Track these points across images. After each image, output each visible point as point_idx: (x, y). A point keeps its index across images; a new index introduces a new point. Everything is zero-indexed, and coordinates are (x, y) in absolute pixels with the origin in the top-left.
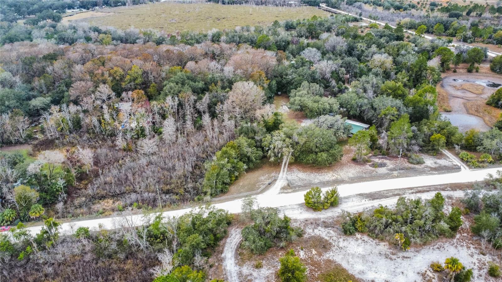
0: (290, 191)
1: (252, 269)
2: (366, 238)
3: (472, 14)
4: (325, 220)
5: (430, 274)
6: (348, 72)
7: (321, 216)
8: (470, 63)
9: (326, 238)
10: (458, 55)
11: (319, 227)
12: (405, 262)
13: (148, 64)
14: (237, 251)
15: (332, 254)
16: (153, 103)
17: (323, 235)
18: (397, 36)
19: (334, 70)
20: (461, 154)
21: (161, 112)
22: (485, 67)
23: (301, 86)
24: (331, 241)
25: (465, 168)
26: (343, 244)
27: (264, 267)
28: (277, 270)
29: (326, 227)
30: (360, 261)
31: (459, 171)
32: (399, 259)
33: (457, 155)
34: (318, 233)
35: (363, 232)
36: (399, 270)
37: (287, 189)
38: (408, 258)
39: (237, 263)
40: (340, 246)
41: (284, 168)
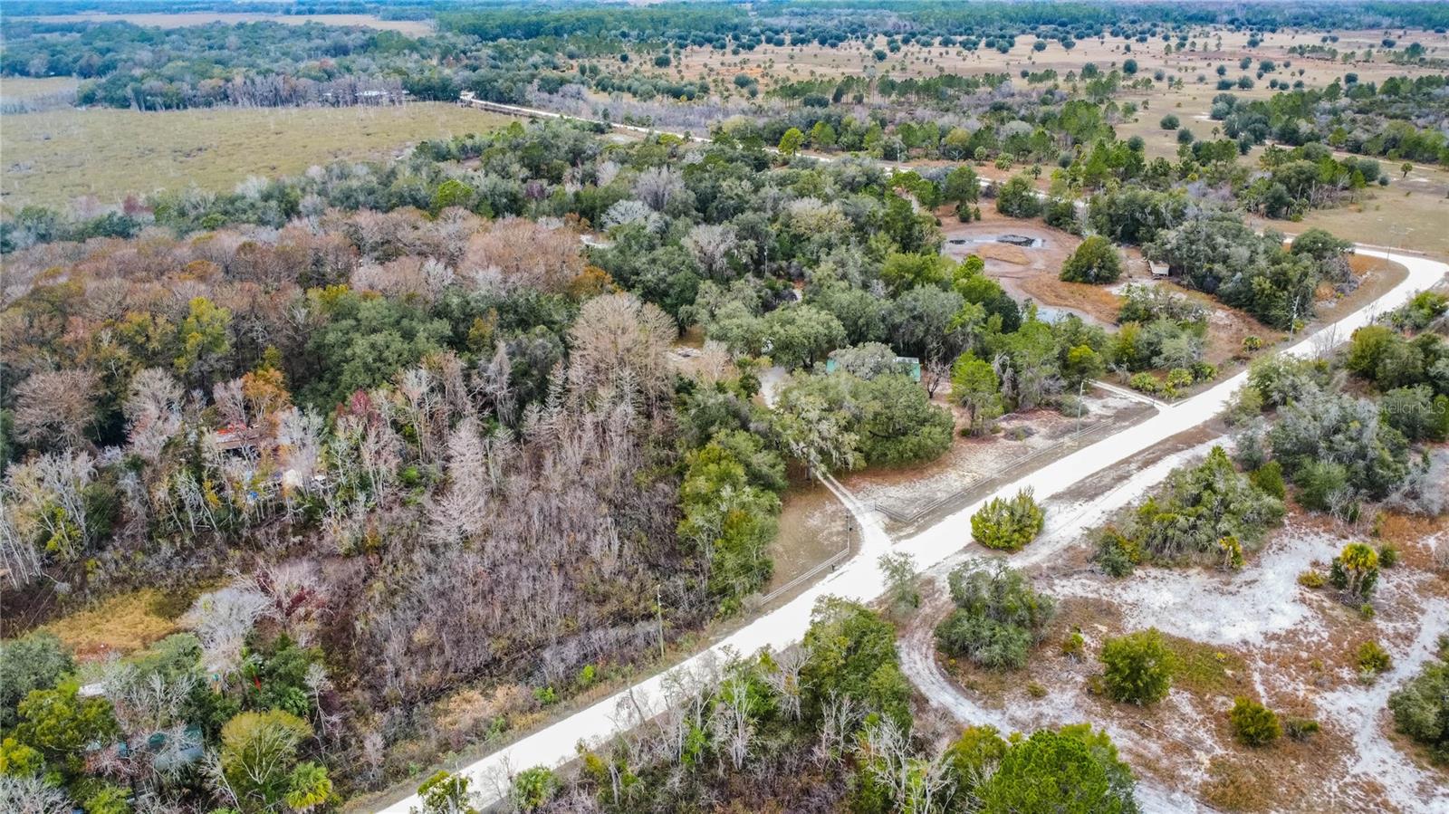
0: (910, 530)
1: (1031, 703)
2: (1154, 572)
3: (844, 99)
4: (1049, 564)
5: (1312, 596)
6: (761, 250)
7: (1034, 559)
8: (958, 203)
9: (1090, 595)
10: (936, 188)
11: (1057, 581)
12: (1258, 591)
13: (227, 292)
14: (953, 683)
15: (1133, 622)
16: (380, 395)
17: (1079, 592)
18: (756, 159)
19: (730, 249)
20: (1136, 378)
21: (401, 420)
22: (986, 207)
23: (701, 291)
24: (1104, 598)
25: (1159, 405)
26: (1130, 596)
27: (1050, 690)
28: (1080, 686)
29: (1066, 576)
30: (1190, 616)
31: (1157, 412)
32: (1244, 590)
33: (1123, 384)
34: (1067, 591)
35: (1139, 563)
36: (1263, 608)
37: (900, 529)
38: (1254, 581)
39: (985, 706)
40: (1130, 601)
41: (837, 488)
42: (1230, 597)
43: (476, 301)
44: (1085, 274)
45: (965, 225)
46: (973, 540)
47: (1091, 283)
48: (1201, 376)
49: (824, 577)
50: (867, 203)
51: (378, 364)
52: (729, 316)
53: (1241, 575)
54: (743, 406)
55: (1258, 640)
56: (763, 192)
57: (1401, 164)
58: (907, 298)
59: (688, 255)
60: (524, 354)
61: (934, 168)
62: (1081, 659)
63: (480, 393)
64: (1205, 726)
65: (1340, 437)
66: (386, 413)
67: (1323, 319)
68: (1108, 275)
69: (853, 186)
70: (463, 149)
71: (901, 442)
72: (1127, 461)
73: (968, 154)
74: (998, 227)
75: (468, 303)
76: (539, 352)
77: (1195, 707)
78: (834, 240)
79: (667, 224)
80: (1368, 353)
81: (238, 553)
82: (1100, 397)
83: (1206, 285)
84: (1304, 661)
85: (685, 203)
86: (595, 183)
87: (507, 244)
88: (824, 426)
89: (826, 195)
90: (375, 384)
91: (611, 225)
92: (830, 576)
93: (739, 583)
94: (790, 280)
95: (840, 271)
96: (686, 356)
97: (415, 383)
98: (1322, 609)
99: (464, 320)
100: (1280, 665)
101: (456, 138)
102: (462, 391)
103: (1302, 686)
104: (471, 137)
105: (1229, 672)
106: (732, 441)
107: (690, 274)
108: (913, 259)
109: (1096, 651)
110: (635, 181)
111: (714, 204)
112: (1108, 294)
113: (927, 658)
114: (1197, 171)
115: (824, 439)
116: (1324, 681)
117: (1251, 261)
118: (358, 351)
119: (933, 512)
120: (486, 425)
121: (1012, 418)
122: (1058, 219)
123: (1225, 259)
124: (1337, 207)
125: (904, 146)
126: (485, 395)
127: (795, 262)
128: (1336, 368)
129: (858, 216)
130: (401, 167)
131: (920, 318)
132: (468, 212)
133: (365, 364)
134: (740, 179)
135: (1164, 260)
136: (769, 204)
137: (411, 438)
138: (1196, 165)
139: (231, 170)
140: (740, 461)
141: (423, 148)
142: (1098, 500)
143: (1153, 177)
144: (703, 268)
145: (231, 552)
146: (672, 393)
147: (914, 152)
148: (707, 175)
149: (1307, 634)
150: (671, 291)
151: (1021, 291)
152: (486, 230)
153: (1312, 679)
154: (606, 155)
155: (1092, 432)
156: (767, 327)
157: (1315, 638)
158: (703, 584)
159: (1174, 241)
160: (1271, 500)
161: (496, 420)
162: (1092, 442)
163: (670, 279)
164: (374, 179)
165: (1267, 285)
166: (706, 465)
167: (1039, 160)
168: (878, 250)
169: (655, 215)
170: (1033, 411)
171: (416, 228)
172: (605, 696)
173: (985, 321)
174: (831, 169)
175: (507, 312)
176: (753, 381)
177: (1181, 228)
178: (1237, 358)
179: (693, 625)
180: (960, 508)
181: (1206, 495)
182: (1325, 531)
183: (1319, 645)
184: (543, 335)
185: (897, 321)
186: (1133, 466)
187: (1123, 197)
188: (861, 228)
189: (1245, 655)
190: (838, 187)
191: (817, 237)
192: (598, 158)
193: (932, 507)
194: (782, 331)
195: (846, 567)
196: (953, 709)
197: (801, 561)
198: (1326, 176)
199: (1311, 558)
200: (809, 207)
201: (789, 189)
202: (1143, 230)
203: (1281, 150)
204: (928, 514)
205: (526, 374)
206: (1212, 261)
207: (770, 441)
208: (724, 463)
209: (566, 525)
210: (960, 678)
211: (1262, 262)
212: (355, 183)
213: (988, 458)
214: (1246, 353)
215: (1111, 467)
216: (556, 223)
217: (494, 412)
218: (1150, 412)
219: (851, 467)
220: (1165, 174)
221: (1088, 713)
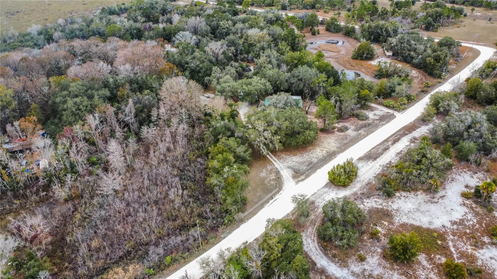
0: (303, 177)
1: (360, 264)
2: (404, 194)
4: (361, 192)
5: (467, 202)
6: (237, 51)
7: (355, 190)
8: (311, 27)
9: (379, 207)
10: (303, 22)
11: (365, 200)
12: (446, 201)
13: (13, 81)
14: (326, 254)
15: (398, 219)
16: (77, 128)
17: (375, 206)
18: (233, 11)
19: (224, 51)
20: (386, 101)
21: (87, 137)
22: (321, 29)
23: (213, 71)
24: (385, 208)
25: (396, 113)
26: (395, 206)
27: (367, 257)
28: (379, 254)
29: (368, 197)
30: (420, 214)
31: (395, 117)
32: (440, 200)
33: (380, 104)
34: (369, 205)
35: (397, 190)
36: (448, 209)
37: (299, 177)
38: (444, 196)
39: (340, 266)
40: (395, 209)
41: (272, 158)
42: (435, 204)
43: (120, 80)
44: (361, 57)
45: (314, 36)
46: (329, 181)
47: (363, 60)
48: (411, 100)
49: (268, 202)
50: (277, 29)
51: (78, 112)
52: (225, 82)
53: (438, 194)
54: (232, 125)
55: (448, 225)
56: (237, 26)
57: (471, 8)
58: (295, 71)
59: (208, 55)
60: (140, 103)
61: (301, 13)
62: (379, 240)
63: (123, 121)
64: (433, 271)
65: (472, 130)
66: (81, 135)
67: (452, 73)
68: (370, 56)
69: (271, 22)
70: (121, 9)
71: (297, 138)
72: (386, 141)
73: (313, 7)
74: (326, 36)
75: (117, 81)
76: (147, 102)
77: (428, 261)
78: (265, 46)
79: (199, 40)
80: (473, 88)
81: (18, 202)
82: (373, 111)
83: (407, 60)
84: (468, 234)
85: (206, 31)
86: (171, 23)
87: (133, 54)
88: (266, 134)
89: (261, 27)
90: (76, 121)
91: (177, 42)
92: (271, 202)
93: (233, 208)
94: (248, 62)
95: (268, 60)
96: (208, 97)
97: (92, 121)
98: (472, 208)
99: (116, 88)
100: (459, 237)
101: (118, 5)
102: (114, 122)
103: (469, 247)
104: (124, 4)
105: (439, 242)
106: (227, 142)
107: (209, 63)
108: (297, 54)
109: (385, 235)
110: (186, 22)
111: (218, 31)
112: (370, 64)
113: (314, 241)
114: (398, 12)
115: (266, 139)
116: (478, 245)
117: (425, 51)
118: (69, 106)
119: (312, 168)
120: (126, 134)
121: (339, 122)
122: (349, 33)
123: (415, 50)
124: (450, 26)
125: (289, 4)
126: (124, 122)
127: (250, 55)
128: (460, 94)
129: (274, 35)
130: (95, 18)
131: (301, 80)
132: (118, 39)
133: (72, 112)
134: (228, 20)
135: (390, 50)
136: (239, 31)
137: (93, 144)
138: (397, 9)
139: (29, 21)
140: (232, 152)
141: (103, 10)
142: (378, 160)
143: (382, 15)
144: (214, 60)
145: (15, 201)
146: (203, 117)
147: (292, 7)
148: (214, 19)
149: (468, 220)
150: (202, 71)
151: (337, 64)
152: (125, 47)
153: (473, 243)
154: (175, 11)
155: (371, 127)
156: (240, 86)
157: (471, 223)
158: (218, 208)
159: (395, 43)
160: (448, 160)
161: (130, 132)
162: (372, 132)
163: (201, 66)
164: (84, 24)
165: (432, 61)
166: (217, 155)
167: (339, 9)
168: (282, 49)
169: (194, 37)
170: (348, 118)
171: (97, 46)
172: (177, 269)
173: (327, 81)
174: (262, 15)
175: (134, 83)
176: (235, 112)
177: (397, 37)
178: (422, 91)
179: (214, 229)
180: (322, 166)
181: (424, 160)
182: (468, 171)
183: (473, 226)
184: (148, 94)
185: (292, 82)
186: (390, 143)
187: (374, 25)
188: (275, 39)
189: (444, 232)
190: (265, 22)
191: (258, 45)
192: (173, 12)
193: (311, 166)
194: (246, 88)
195: (277, 196)
196: (327, 268)
197: (258, 194)
198: (446, 14)
199: (464, 184)
200: (255, 32)
201: (247, 24)
202: (381, 38)
203: (428, 4)
204: (309, 169)
205: (142, 111)
206: (409, 51)
207: (244, 140)
208: (224, 153)
209: (159, 183)
210: (329, 252)
211: (429, 51)
212: (76, 26)
213: (332, 141)
214: (425, 89)
215: (381, 144)
216: (154, 43)
217: (129, 128)
218: (392, 117)
219: (277, 150)
220: (386, 14)
221: (384, 267)
